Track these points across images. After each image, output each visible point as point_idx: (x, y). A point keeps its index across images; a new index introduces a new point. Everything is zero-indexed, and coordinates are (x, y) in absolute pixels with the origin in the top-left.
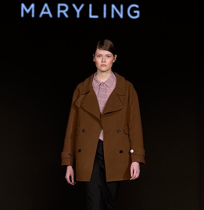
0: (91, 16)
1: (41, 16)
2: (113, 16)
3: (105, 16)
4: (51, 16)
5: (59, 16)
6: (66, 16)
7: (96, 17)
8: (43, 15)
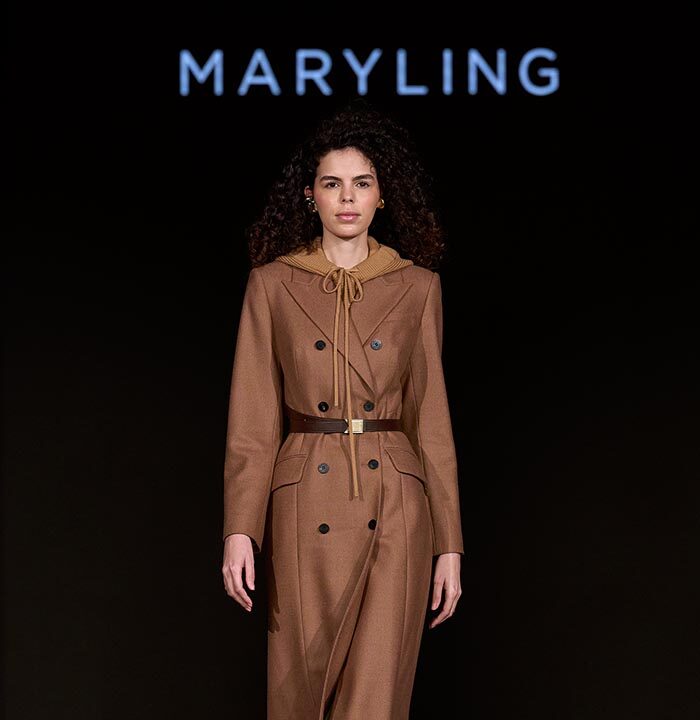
0: (403, 89)
1: (243, 90)
2: (473, 88)
3: (448, 88)
4: (275, 89)
5: (301, 88)
6: (325, 89)
7: (420, 90)
8: (253, 88)
